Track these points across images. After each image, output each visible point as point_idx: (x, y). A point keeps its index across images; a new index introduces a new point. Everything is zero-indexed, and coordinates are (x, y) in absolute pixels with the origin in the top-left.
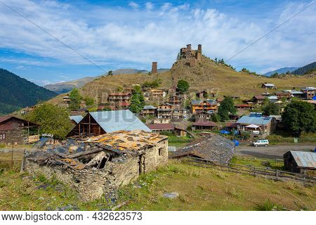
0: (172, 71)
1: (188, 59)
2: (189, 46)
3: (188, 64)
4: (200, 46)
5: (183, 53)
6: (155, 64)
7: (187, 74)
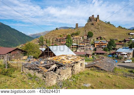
0: (85, 27)
1: (93, 22)
2: (93, 16)
3: (93, 24)
4: (98, 16)
5: (90, 19)
6: (77, 24)
7: (92, 29)
